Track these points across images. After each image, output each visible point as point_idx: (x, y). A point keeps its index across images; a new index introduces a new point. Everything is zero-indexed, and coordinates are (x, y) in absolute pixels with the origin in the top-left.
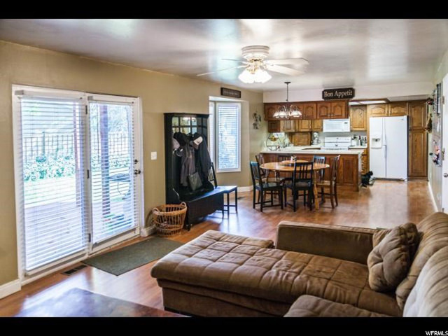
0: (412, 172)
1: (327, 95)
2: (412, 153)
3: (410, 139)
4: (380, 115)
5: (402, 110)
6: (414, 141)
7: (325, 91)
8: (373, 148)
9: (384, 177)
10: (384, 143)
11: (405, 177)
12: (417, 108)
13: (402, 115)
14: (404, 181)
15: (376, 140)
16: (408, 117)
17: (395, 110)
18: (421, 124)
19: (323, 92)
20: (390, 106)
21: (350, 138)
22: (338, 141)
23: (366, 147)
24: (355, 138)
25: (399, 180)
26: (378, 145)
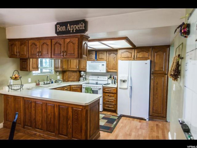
0: (153, 112)
1: (59, 29)
2: (153, 95)
3: (152, 82)
4: (128, 58)
5: (146, 55)
6: (155, 84)
7: (58, 24)
8: (120, 88)
9: (129, 115)
10: (129, 85)
11: (146, 117)
12: (159, 53)
13: (146, 59)
14: (145, 120)
15: (124, 81)
16: (151, 61)
17: (140, 55)
18: (162, 68)
19: (56, 26)
20: (136, 51)
21: (107, 77)
22: (99, 79)
23: (116, 86)
24: (110, 77)
25: (141, 119)
26: (125, 85)
